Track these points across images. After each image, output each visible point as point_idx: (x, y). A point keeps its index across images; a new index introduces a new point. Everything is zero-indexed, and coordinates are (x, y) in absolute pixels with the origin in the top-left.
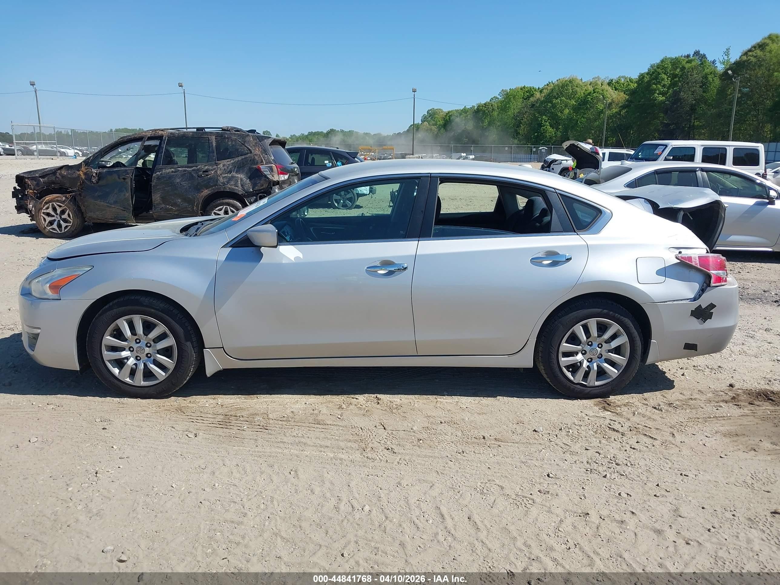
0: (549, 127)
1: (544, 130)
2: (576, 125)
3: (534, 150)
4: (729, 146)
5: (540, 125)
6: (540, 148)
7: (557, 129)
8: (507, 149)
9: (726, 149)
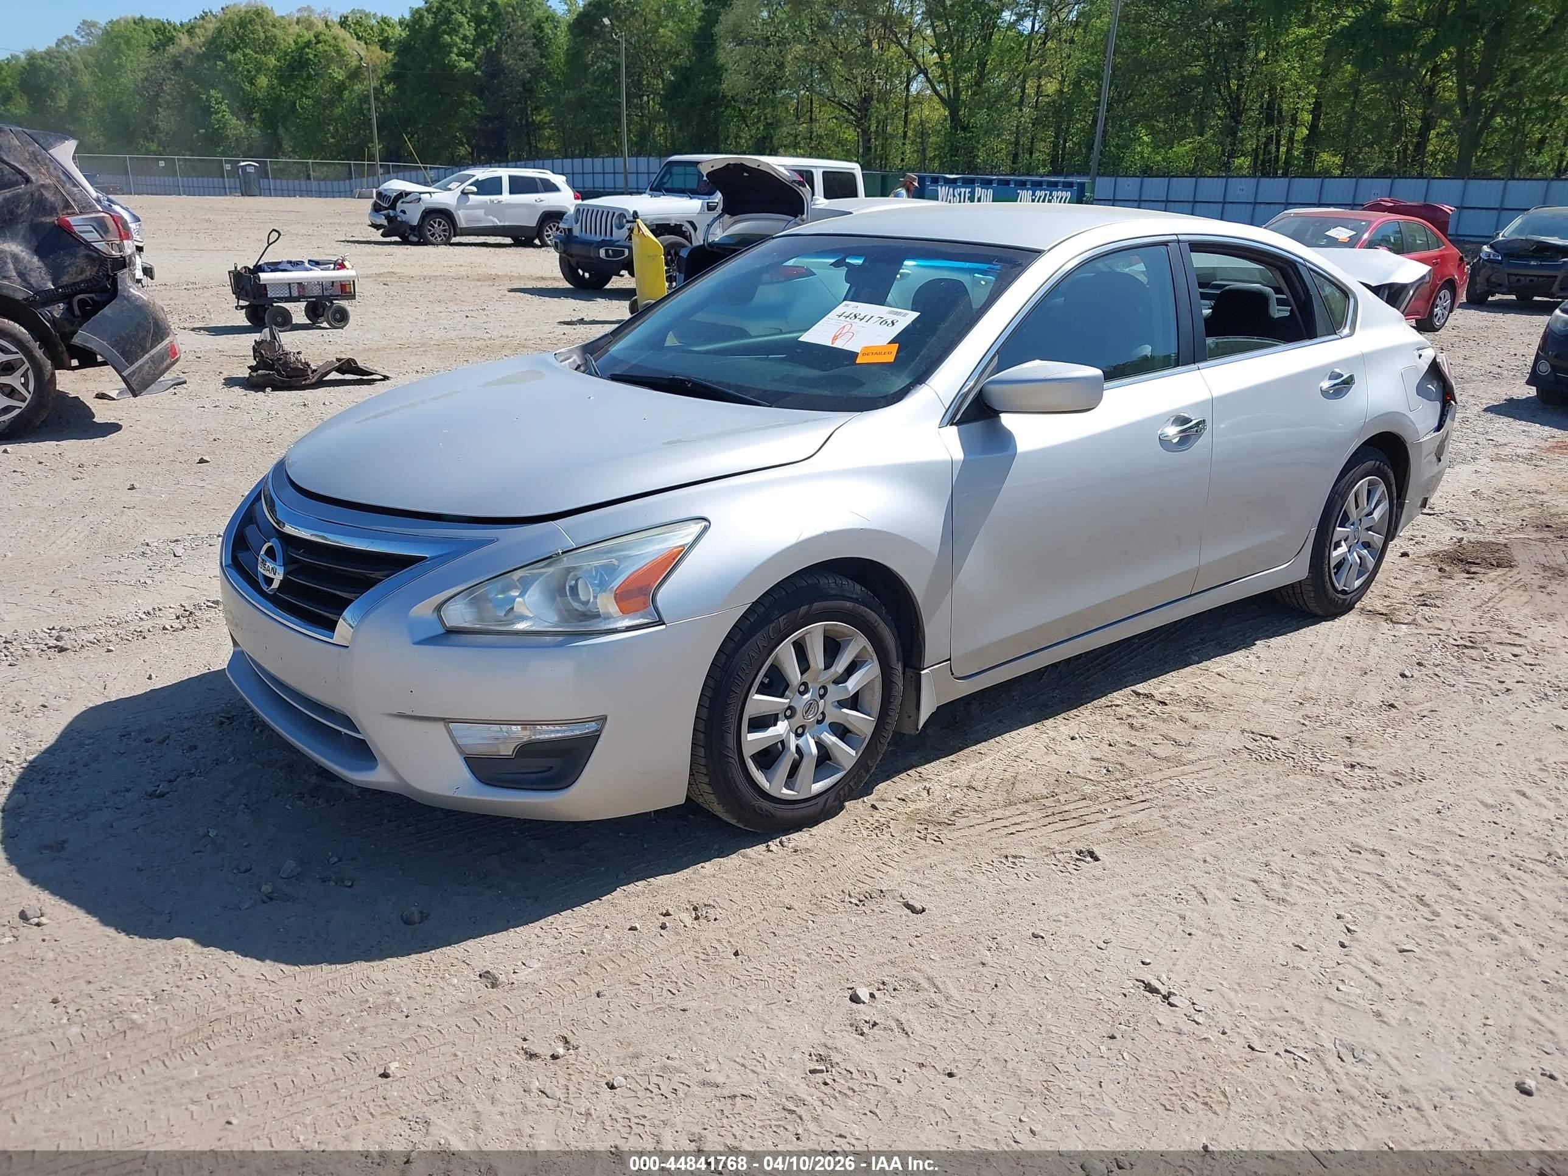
0: (228, 116)
1: (219, 121)
2: (293, 112)
3: (228, 167)
4: (816, 167)
5: (207, 111)
6: (242, 164)
7: (250, 120)
8: (162, 164)
9: (812, 173)
